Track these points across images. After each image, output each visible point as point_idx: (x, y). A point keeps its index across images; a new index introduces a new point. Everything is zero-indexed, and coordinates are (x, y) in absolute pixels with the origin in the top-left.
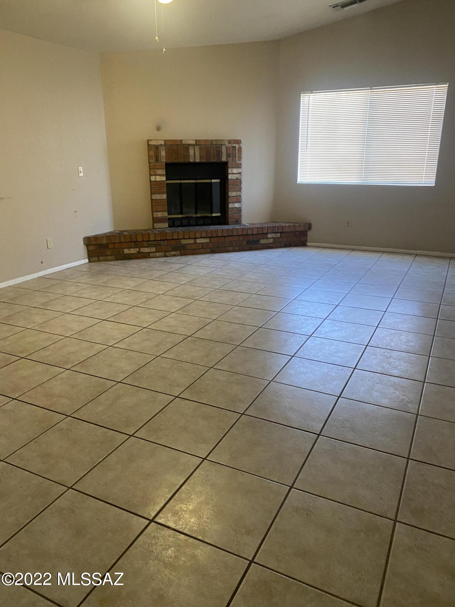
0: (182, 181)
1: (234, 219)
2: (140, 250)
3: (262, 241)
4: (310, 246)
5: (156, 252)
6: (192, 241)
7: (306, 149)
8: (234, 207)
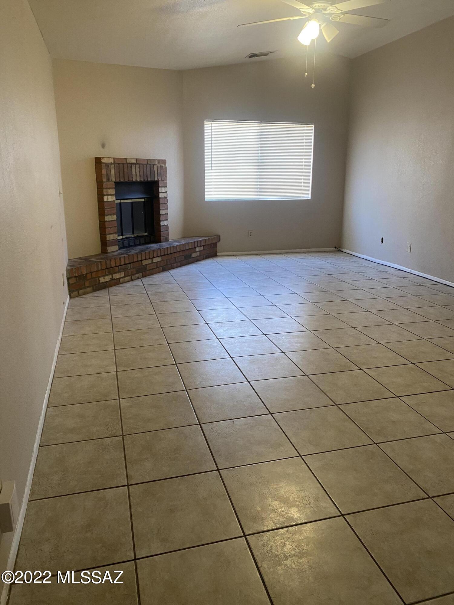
0: (122, 201)
1: (164, 236)
2: (112, 276)
3: (194, 255)
4: (220, 256)
5: (125, 276)
6: (149, 261)
7: (211, 170)
8: (164, 225)
